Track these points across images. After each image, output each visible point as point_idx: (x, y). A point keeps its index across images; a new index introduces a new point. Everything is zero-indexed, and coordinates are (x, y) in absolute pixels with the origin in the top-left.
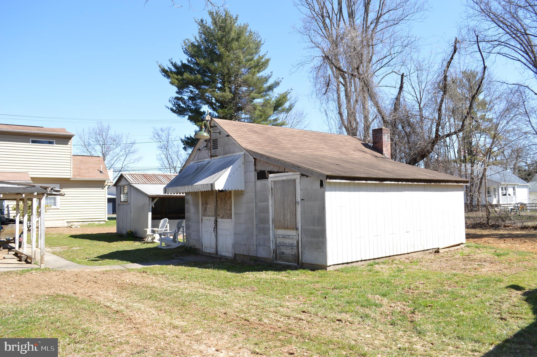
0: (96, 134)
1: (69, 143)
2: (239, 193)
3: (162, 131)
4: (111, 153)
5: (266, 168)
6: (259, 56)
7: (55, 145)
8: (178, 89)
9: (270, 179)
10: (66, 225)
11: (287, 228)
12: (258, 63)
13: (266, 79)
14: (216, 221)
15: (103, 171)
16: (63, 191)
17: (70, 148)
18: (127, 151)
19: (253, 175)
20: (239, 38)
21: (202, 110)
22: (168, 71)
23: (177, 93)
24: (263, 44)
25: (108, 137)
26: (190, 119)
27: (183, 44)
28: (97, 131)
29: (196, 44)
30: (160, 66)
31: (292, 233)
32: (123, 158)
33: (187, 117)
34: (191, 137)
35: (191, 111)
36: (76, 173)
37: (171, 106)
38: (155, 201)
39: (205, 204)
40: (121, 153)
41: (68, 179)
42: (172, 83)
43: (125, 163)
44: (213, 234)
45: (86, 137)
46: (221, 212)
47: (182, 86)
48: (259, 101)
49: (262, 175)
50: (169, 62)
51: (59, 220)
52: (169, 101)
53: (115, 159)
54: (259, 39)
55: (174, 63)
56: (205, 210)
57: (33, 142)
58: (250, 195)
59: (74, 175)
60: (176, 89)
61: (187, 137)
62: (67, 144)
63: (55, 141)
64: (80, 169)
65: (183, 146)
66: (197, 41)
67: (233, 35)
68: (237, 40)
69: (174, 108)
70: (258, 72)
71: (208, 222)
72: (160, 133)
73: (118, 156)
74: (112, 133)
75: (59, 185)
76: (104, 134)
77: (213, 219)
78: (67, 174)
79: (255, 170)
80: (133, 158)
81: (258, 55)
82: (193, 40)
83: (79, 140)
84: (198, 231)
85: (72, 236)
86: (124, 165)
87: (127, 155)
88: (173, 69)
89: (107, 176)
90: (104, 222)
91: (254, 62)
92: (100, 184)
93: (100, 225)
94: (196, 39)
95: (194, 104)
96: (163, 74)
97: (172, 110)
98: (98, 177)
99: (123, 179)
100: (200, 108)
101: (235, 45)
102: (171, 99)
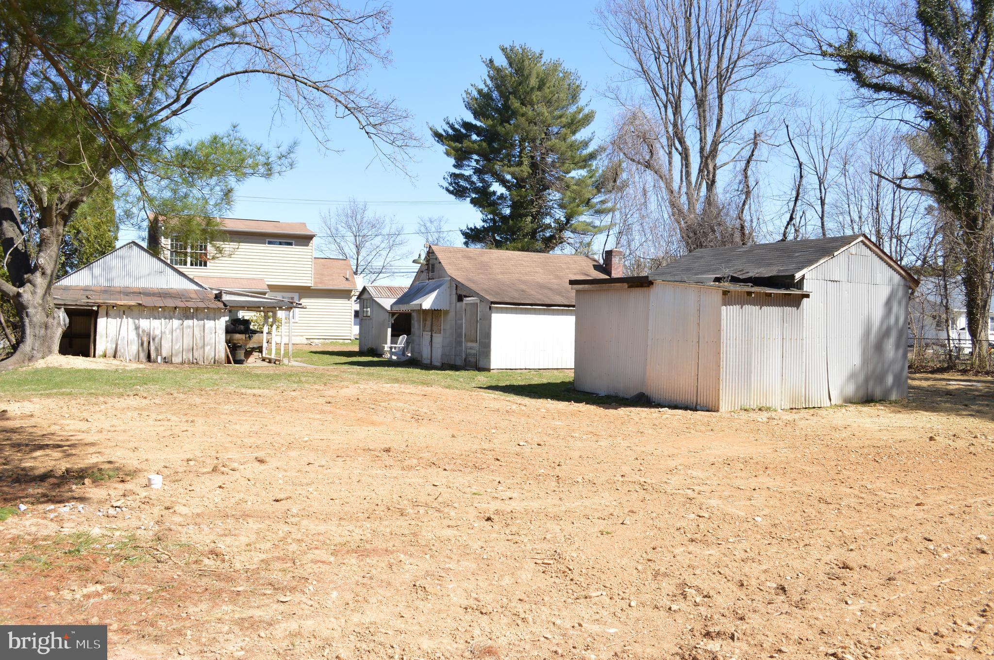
0: (347, 215)
1: (310, 244)
2: (446, 312)
3: (431, 222)
4: (367, 244)
5: (463, 293)
6: (578, 107)
7: (294, 246)
8: (456, 162)
9: (464, 302)
10: (306, 342)
11: (472, 341)
12: (572, 120)
13: (586, 144)
14: (432, 336)
15: (350, 279)
16: (304, 301)
17: (310, 251)
18: (391, 242)
19: (454, 297)
20: (544, 84)
21: (492, 189)
22: (442, 135)
23: (454, 166)
24: (583, 89)
25: (364, 221)
26: (474, 202)
27: (464, 95)
28: (349, 211)
29: (485, 90)
30: (431, 129)
31: (474, 345)
32: (384, 253)
33: (468, 199)
34: (475, 227)
35: (476, 190)
36: (317, 280)
37: (446, 185)
38: (395, 317)
39: (425, 320)
40: (383, 245)
41: (308, 288)
42: (448, 154)
43: (388, 260)
44: (429, 347)
45: (333, 220)
46: (435, 328)
47: (461, 157)
48: (577, 174)
49: (460, 298)
50: (444, 123)
51: (297, 336)
52: (444, 178)
53: (374, 253)
54: (578, 83)
55: (451, 123)
56: (425, 326)
57: (270, 243)
58: (452, 314)
59: (315, 283)
60: (452, 161)
61: (469, 227)
62: (307, 246)
63: (293, 242)
64: (323, 275)
65: (465, 240)
66: (487, 86)
67: (533, 82)
68: (540, 88)
69: (451, 188)
70: (574, 133)
71: (427, 336)
72: (428, 224)
73: (378, 250)
74: (369, 215)
75: (297, 294)
76: (359, 217)
77: (430, 333)
78: (307, 281)
79: (457, 294)
80: (399, 252)
81: (576, 105)
82: (482, 86)
83: (324, 225)
84: (419, 345)
85: (311, 352)
86: (386, 263)
87: (390, 248)
88: (451, 132)
89: (354, 284)
90: (349, 341)
91: (567, 118)
92: (345, 294)
93: (344, 344)
94: (485, 83)
95: (482, 180)
96: (437, 139)
97: (447, 190)
98: (343, 285)
99: (366, 292)
100: (489, 186)
101: (536, 96)
102: (446, 176)
